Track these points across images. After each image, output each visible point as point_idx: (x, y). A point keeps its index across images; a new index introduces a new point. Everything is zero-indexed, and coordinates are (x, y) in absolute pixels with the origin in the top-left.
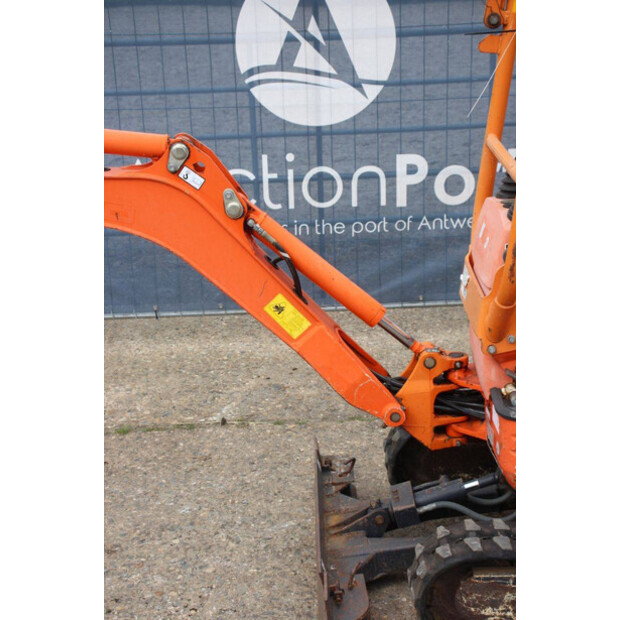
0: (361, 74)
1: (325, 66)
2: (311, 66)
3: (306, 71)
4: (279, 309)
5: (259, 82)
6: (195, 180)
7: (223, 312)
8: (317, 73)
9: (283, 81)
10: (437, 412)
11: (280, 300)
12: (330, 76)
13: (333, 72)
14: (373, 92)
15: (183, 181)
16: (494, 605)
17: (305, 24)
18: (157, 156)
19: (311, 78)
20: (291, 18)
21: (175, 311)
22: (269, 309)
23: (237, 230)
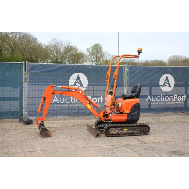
0: (84, 86)
2: (78, 85)
3: (77, 86)
4: (88, 105)
8: (78, 86)
10: (103, 117)
11: (88, 104)
12: (80, 86)
14: (85, 89)
16: (112, 131)
17: (77, 80)
22: (87, 105)
23: (84, 97)
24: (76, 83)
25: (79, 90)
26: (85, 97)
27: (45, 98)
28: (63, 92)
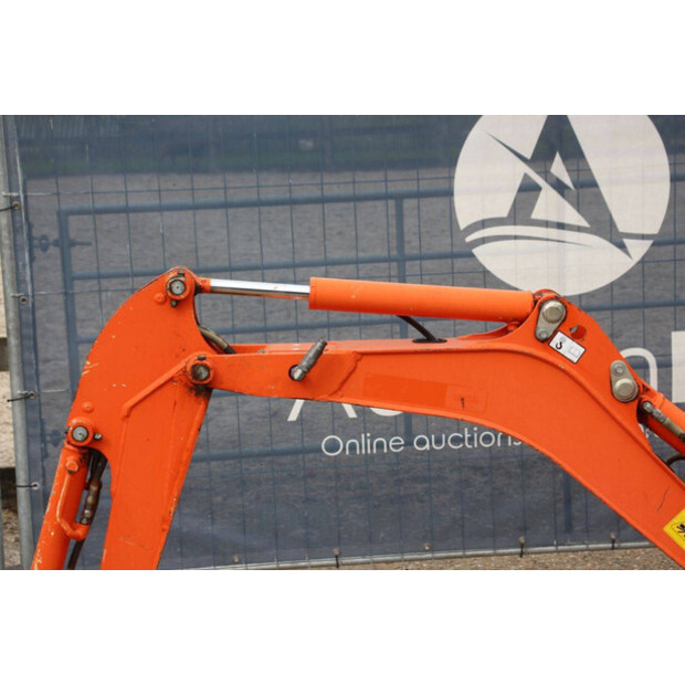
1: (572, 216)
2: (553, 218)
3: (546, 224)
5: (484, 241)
6: (572, 350)
7: (429, 555)
8: (561, 226)
9: (516, 237)
12: (579, 229)
13: (584, 223)
14: (638, 249)
15: (555, 352)
18: (520, 321)
19: (553, 233)
20: (528, 155)
21: (363, 555)
23: (627, 417)
24: (528, 190)
25: (544, 328)
26: (644, 417)
27: (93, 458)
28: (336, 358)
